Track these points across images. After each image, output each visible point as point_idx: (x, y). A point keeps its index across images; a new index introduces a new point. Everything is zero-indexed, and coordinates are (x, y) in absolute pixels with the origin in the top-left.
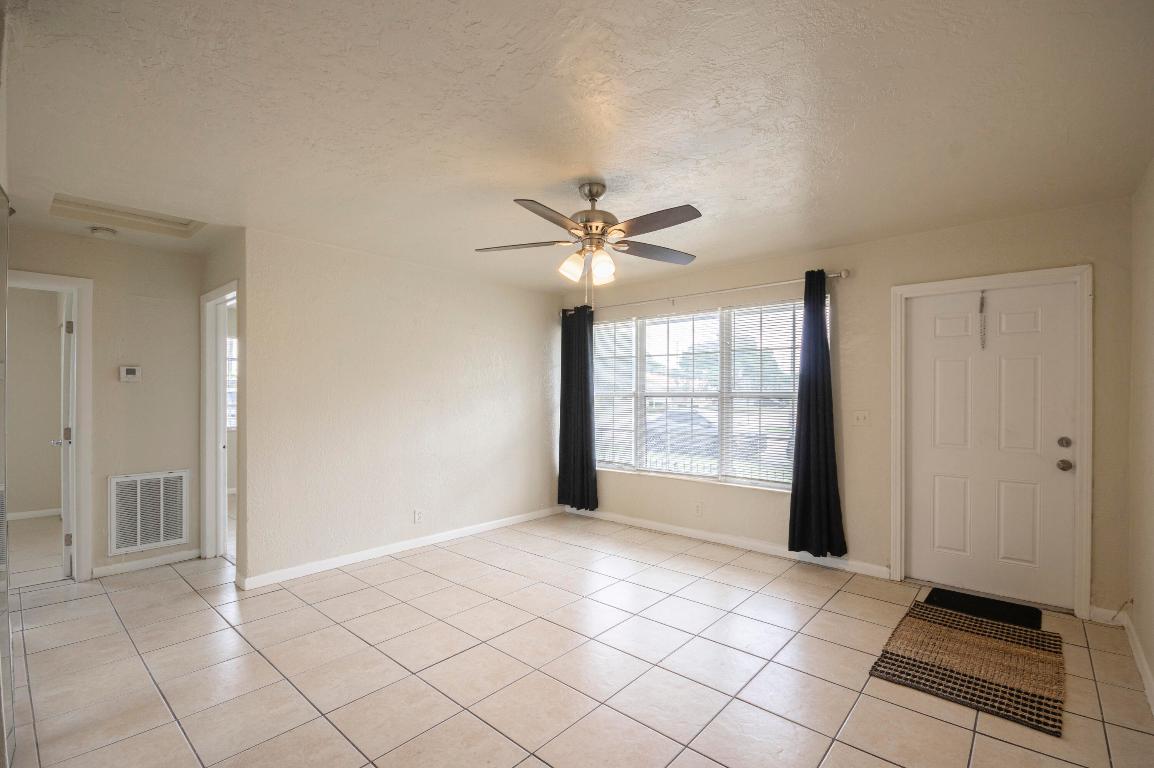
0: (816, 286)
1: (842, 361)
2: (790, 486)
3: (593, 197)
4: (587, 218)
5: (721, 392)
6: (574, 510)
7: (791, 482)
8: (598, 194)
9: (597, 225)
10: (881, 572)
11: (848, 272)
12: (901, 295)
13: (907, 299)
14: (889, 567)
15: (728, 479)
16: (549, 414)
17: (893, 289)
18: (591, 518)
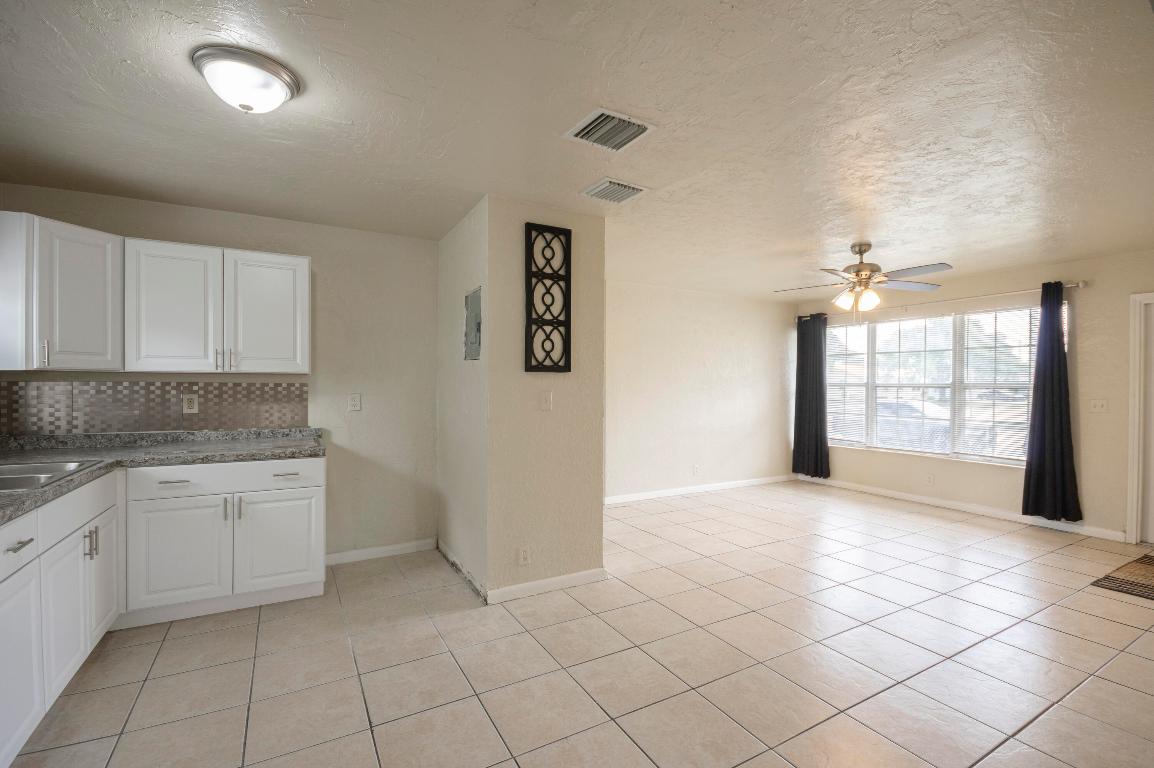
0: (1053, 295)
1: (1079, 357)
2: (1025, 463)
3: (861, 253)
4: (857, 269)
5: (954, 383)
6: (808, 478)
7: (1025, 458)
8: (865, 251)
9: (865, 274)
10: (1119, 536)
11: (1086, 284)
12: (1140, 303)
13: (1146, 305)
14: (1125, 532)
15: (960, 456)
16: (786, 401)
17: (1132, 296)
18: (824, 485)
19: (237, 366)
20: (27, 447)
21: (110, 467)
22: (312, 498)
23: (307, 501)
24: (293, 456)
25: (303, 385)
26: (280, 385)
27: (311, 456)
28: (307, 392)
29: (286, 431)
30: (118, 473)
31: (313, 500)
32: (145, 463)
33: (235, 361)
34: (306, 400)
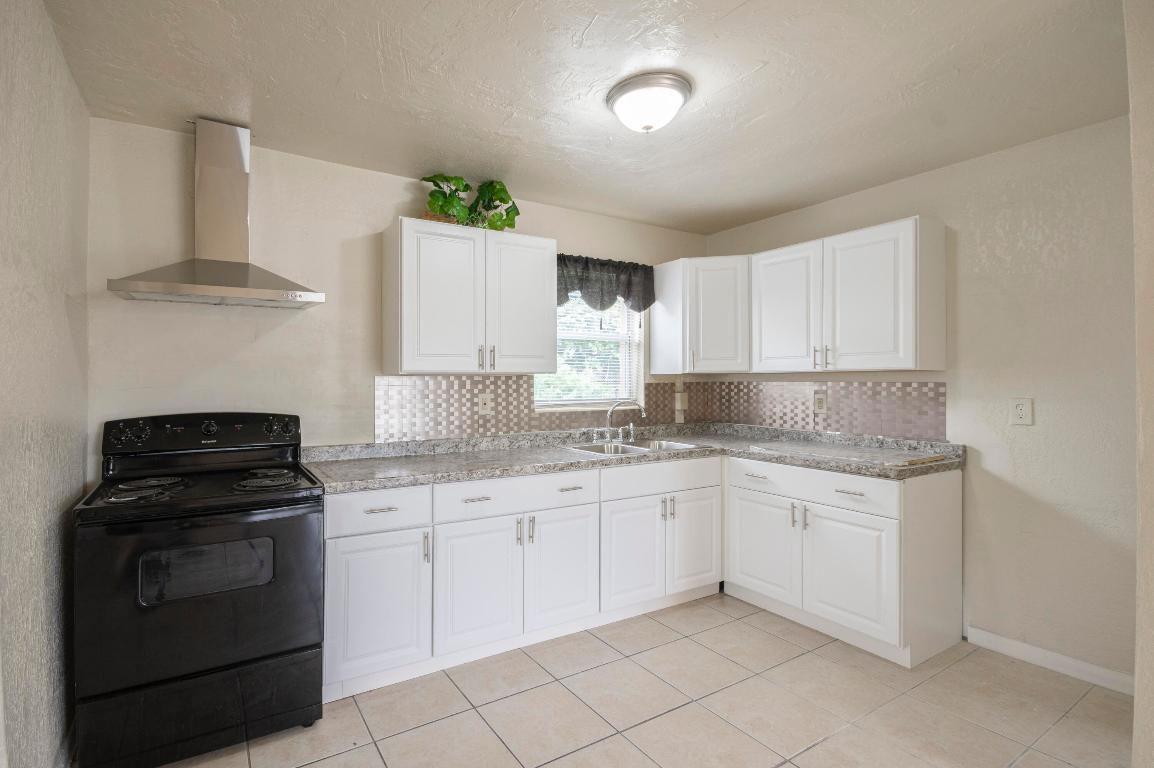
19: (834, 364)
20: (719, 432)
21: (712, 452)
22: (882, 531)
23: (877, 533)
24: (858, 472)
25: (938, 385)
26: (910, 384)
27: (879, 476)
28: (944, 395)
29: (914, 443)
30: (715, 460)
31: (883, 534)
32: (739, 455)
33: (834, 357)
34: (944, 404)
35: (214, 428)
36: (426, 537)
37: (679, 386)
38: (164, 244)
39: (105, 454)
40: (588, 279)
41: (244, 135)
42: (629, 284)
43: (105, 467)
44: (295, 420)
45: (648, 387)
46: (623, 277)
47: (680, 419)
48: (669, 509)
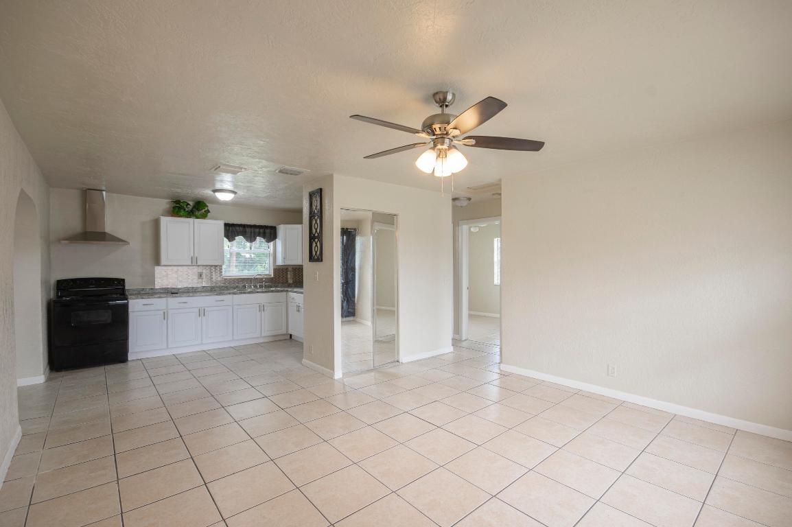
35: (94, 282)
36: (164, 313)
37: (290, 269)
38: (75, 225)
39: (57, 290)
40: (246, 232)
41: (104, 193)
42: (264, 233)
43: (57, 293)
44: (123, 280)
45: (275, 270)
46: (261, 230)
47: (290, 281)
48: (262, 308)
